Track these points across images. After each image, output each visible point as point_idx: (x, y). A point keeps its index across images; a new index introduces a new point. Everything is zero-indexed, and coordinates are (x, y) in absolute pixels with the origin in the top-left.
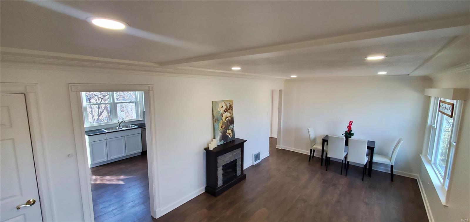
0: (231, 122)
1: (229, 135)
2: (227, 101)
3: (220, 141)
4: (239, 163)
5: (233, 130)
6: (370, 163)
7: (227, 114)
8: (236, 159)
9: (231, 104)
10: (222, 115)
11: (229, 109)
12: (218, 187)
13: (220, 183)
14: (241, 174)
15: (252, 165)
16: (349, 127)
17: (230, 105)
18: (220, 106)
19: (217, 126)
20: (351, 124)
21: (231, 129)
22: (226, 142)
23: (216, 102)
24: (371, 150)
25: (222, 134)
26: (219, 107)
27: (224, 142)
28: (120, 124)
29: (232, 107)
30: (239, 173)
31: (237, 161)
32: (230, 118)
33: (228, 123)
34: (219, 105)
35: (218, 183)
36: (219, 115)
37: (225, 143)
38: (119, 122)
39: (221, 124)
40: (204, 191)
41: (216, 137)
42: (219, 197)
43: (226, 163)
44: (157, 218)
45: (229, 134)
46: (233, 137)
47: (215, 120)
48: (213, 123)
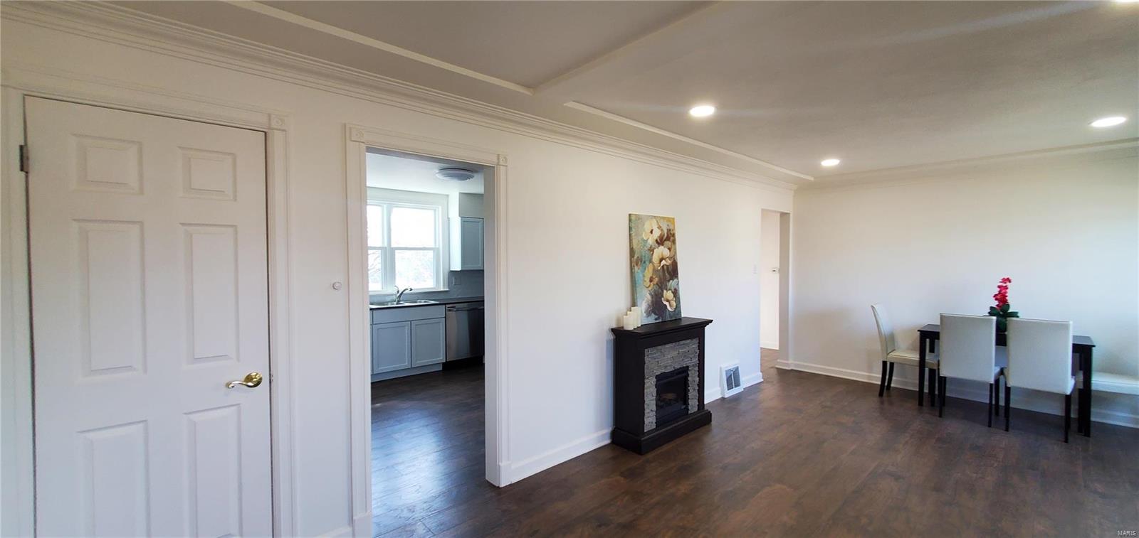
0: (672, 271)
1: (667, 304)
2: (664, 218)
3: (648, 315)
4: (693, 378)
5: (675, 293)
6: (1085, 394)
7: (662, 251)
8: (688, 367)
9: (671, 228)
10: (652, 250)
11: (667, 238)
12: (645, 431)
13: (650, 420)
14: (698, 409)
15: (720, 397)
16: (1002, 297)
17: (669, 230)
18: (647, 227)
19: (641, 275)
20: (1006, 288)
21: (673, 290)
22: (660, 320)
23: (639, 217)
24: (1083, 354)
25: (652, 298)
26: (646, 230)
27: (656, 319)
28: (400, 296)
29: (674, 235)
30: (693, 405)
31: (689, 372)
32: (670, 262)
33: (667, 274)
34: (645, 226)
35: (647, 421)
36: (646, 249)
37: (657, 321)
38: (398, 292)
39: (649, 273)
40: (607, 441)
41: (639, 302)
42: (650, 456)
43: (663, 371)
44: (502, 485)
45: (668, 301)
46: (676, 311)
47: (636, 260)
48: (632, 268)
